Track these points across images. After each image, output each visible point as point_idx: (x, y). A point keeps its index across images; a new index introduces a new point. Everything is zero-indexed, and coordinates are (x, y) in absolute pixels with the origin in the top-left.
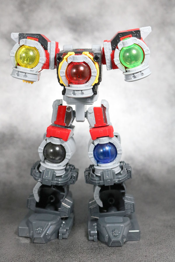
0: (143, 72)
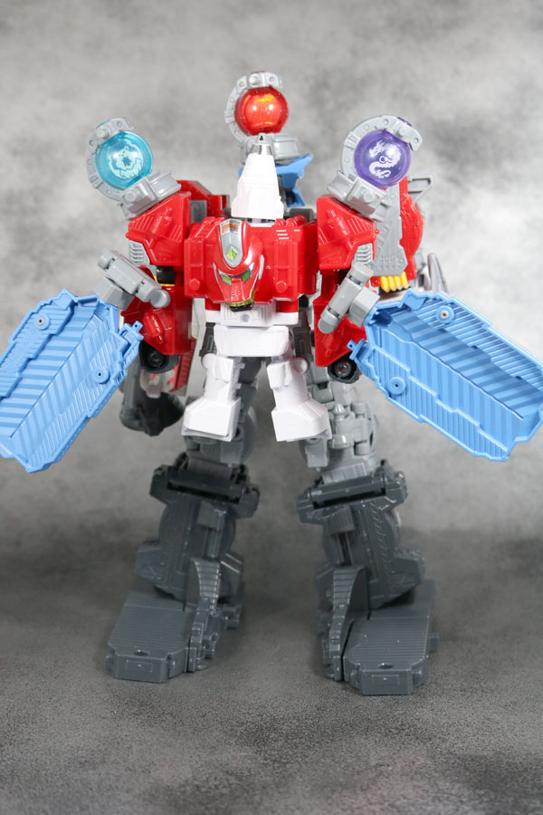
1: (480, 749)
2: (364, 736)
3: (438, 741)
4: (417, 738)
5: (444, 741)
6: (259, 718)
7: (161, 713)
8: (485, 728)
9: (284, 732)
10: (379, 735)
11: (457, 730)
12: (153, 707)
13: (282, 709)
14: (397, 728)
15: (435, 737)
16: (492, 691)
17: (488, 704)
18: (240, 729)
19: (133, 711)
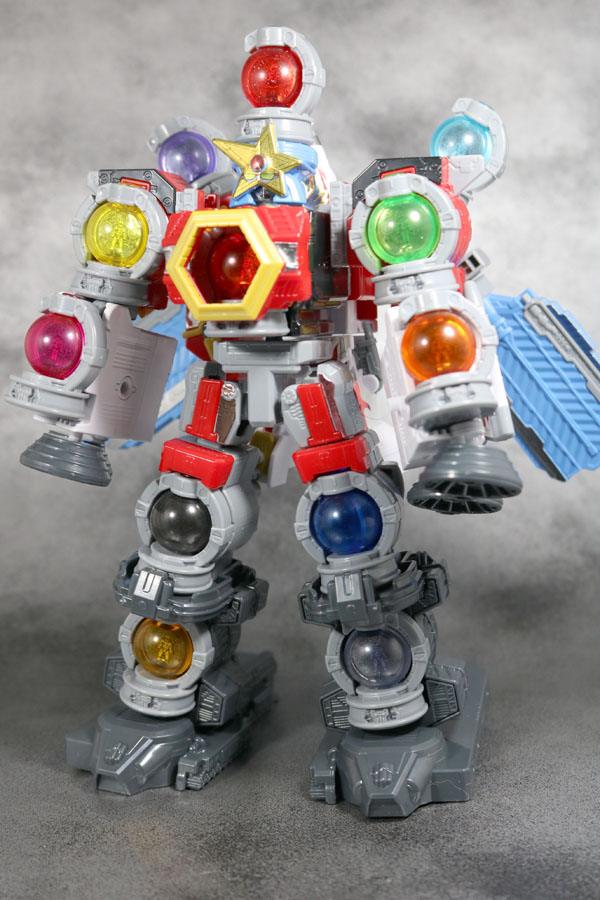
0: (422, 277)
1: (494, 844)
2: (352, 845)
3: (442, 841)
4: (417, 842)
5: (449, 840)
6: (221, 828)
7: (100, 831)
8: (496, 818)
9: (254, 839)
10: (370, 842)
11: (463, 825)
12: (89, 828)
13: (248, 813)
14: (390, 834)
15: (438, 837)
16: (497, 768)
17: (495, 786)
18: (200, 843)
19: (66, 841)
